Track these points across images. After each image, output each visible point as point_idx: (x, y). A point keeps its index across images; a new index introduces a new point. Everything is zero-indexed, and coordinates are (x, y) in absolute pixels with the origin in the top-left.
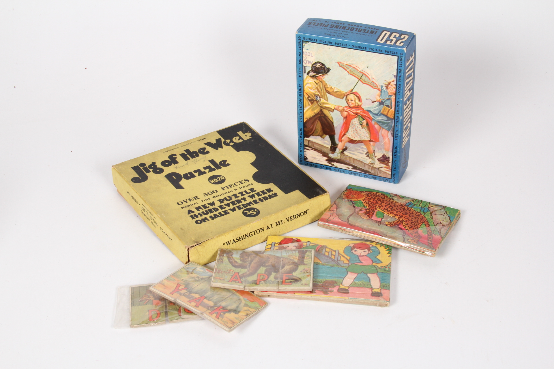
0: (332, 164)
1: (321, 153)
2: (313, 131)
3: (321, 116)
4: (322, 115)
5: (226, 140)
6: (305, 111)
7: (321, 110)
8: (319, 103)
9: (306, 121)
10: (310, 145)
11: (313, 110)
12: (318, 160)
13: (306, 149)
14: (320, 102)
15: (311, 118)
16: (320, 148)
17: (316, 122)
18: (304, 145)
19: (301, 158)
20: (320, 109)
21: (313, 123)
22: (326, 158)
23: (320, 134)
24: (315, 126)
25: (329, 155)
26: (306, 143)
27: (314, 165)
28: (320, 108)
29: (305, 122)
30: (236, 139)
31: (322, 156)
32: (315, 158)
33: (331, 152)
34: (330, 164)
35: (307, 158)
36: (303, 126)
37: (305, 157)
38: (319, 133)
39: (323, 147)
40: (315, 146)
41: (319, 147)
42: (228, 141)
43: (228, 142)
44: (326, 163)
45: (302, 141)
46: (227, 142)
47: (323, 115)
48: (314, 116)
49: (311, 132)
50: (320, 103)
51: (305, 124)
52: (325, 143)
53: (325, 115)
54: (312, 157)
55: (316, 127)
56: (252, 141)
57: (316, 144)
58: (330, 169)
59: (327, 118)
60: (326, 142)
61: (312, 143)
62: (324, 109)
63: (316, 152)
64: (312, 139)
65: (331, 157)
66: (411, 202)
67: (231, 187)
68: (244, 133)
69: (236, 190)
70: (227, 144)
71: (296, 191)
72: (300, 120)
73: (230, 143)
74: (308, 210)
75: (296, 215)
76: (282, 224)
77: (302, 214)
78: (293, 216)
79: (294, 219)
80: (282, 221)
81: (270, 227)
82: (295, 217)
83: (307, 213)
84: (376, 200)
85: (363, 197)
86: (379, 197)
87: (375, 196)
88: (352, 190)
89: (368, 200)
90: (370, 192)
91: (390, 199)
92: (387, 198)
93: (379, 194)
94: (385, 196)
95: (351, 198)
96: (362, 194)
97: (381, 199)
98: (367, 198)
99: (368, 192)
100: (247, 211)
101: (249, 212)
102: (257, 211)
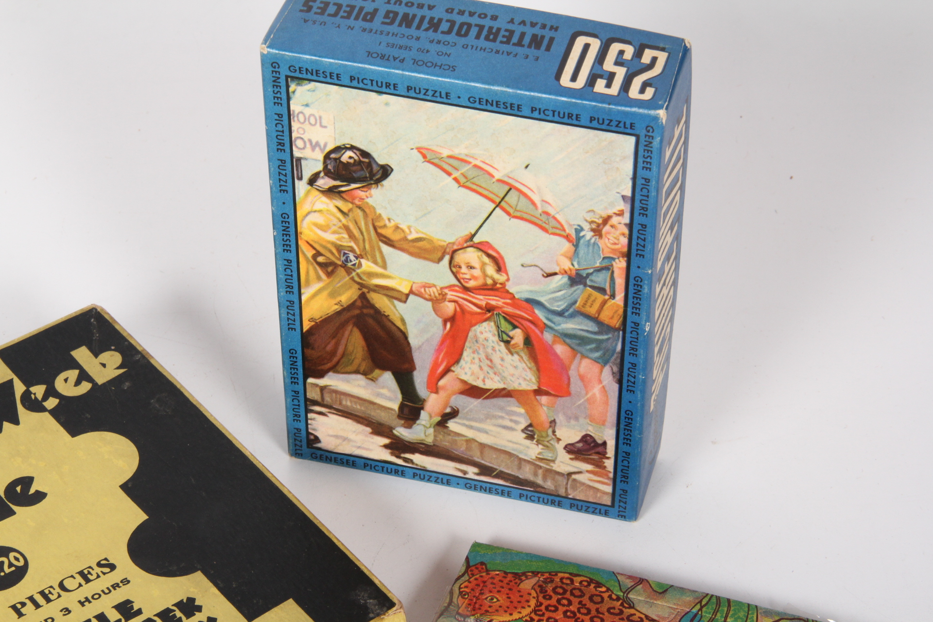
0: (406, 460)
1: (367, 425)
2: (335, 360)
3: (362, 312)
4: (365, 311)
5: (33, 389)
6: (304, 298)
7: (363, 296)
8: (354, 274)
9: (311, 329)
10: (328, 399)
11: (332, 295)
12: (358, 445)
13: (313, 411)
14: (359, 271)
15: (327, 321)
16: (363, 408)
17: (347, 333)
18: (306, 399)
19: (295, 440)
20: (360, 292)
21: (336, 334)
22: (386, 441)
23: (362, 369)
24: (343, 342)
25: (395, 432)
26: (313, 394)
27: (345, 461)
28: (359, 289)
29: (308, 331)
30: (66, 380)
31: (372, 433)
32: (345, 439)
33: (403, 422)
34: (398, 457)
35: (317, 440)
36: (300, 344)
37: (312, 437)
38: (359, 365)
39: (372, 406)
40: (344, 403)
41: (358, 407)
42: (39, 391)
43: (40, 397)
44: (386, 456)
45: (300, 387)
46: (33, 396)
47: (372, 311)
48: (338, 314)
49: (330, 360)
50: (358, 275)
51: (306, 338)
52: (379, 395)
53: (377, 312)
54: (337, 437)
55: (346, 345)
56: (127, 385)
57: (348, 398)
58: (400, 473)
59: (385, 319)
60: (384, 391)
61: (334, 395)
62: (374, 291)
63: (349, 421)
64: (331, 381)
65: (402, 437)
66: (695, 610)
67: (48, 600)
68: (96, 356)
69: (67, 612)
70: (35, 406)
71: (285, 603)
72: (289, 324)
73: (45, 398)
84: (573, 613)
85: (528, 601)
86: (583, 595)
87: (568, 595)
88: (487, 571)
89: (548, 614)
90: (550, 573)
91: (622, 605)
92: (610, 597)
93: (581, 582)
94: (604, 589)
95: (487, 611)
96: (522, 586)
97: (589, 605)
98: (543, 608)
99: (543, 574)
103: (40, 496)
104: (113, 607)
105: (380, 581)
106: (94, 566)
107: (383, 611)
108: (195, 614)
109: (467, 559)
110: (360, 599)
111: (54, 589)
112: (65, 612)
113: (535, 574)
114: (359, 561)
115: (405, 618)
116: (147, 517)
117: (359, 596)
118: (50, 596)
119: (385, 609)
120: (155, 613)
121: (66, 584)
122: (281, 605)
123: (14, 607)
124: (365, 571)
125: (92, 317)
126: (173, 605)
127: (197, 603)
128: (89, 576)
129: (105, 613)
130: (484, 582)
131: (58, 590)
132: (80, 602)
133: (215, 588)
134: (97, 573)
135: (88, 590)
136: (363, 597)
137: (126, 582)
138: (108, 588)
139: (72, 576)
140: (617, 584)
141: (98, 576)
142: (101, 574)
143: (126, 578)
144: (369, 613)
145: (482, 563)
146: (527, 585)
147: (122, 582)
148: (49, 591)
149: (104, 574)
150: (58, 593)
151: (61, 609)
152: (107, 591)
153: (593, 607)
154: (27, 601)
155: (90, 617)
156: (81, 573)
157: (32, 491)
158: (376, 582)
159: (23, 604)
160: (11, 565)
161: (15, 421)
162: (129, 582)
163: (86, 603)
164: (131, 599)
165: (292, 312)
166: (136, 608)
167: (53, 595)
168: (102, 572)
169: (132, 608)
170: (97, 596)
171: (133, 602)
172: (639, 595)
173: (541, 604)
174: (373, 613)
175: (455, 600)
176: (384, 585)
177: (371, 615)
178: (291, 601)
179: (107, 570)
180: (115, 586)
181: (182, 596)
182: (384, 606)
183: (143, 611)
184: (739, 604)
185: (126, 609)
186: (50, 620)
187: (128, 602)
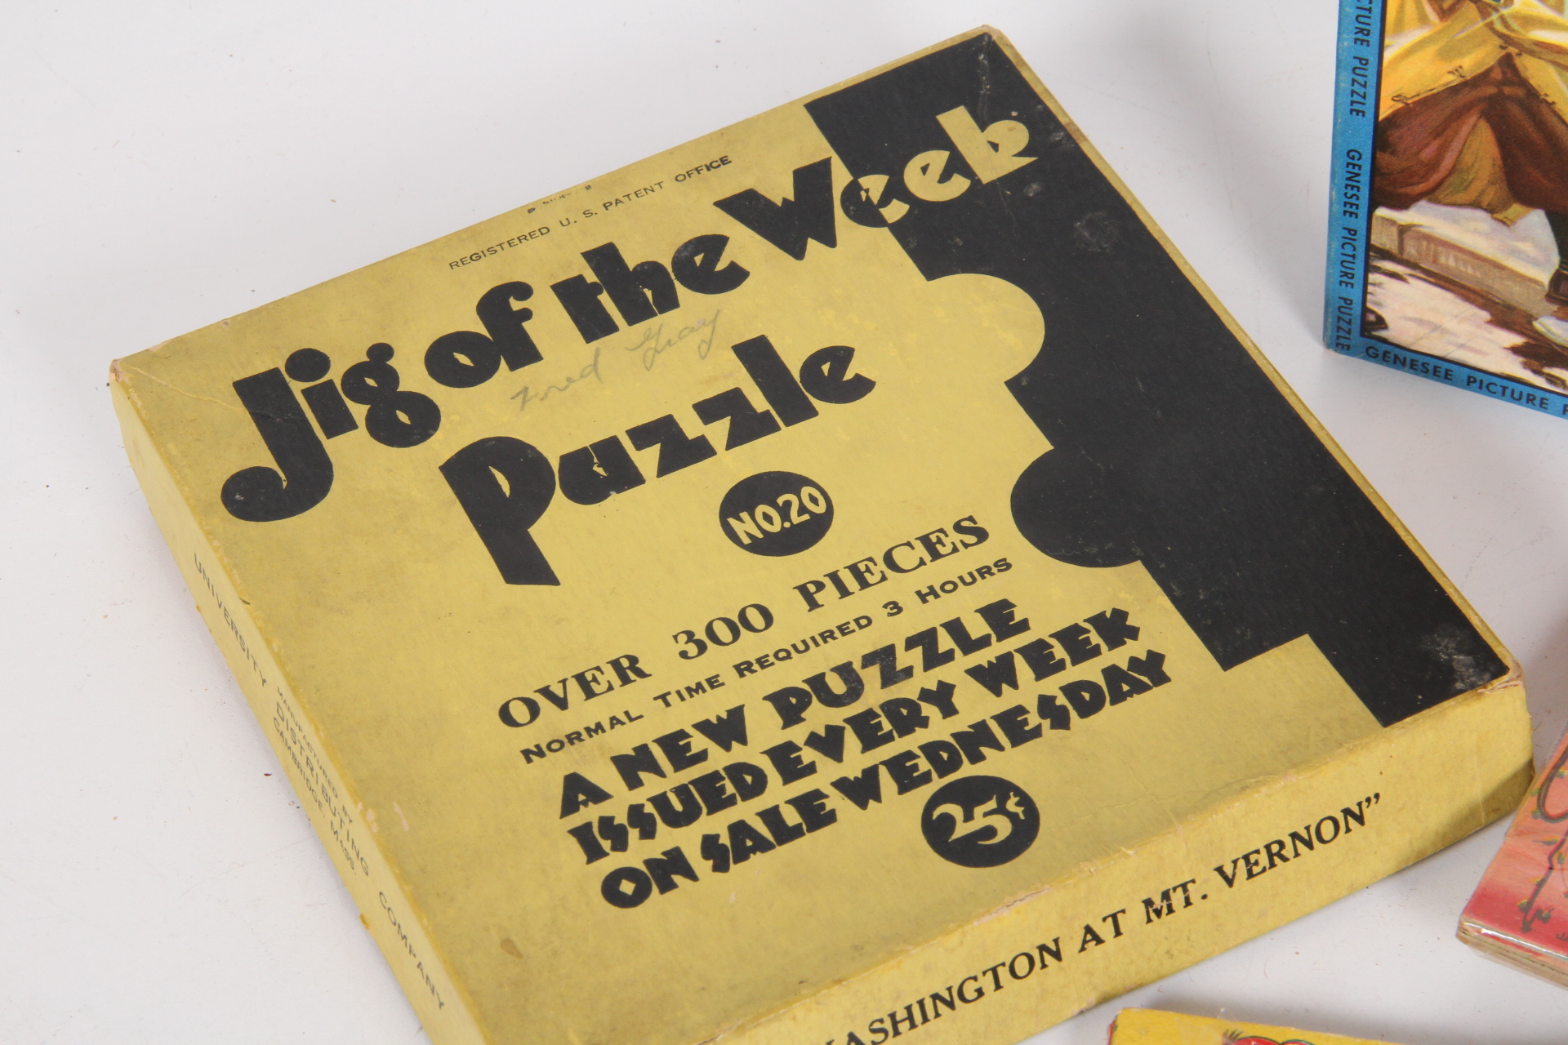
0: (1551, 379)
1: (1483, 307)
2: (1435, 178)
3: (1501, 93)
4: (1507, 90)
5: (865, 181)
6: (1388, 55)
7: (1507, 62)
8: (1495, 17)
9: (1395, 115)
10: (1411, 250)
11: (1445, 54)
12: (1461, 341)
13: (1378, 270)
14: (1505, 12)
15: (1429, 102)
16: (1478, 274)
17: (1465, 129)
18: (1369, 247)
19: (1339, 318)
20: (1503, 53)
21: (1443, 131)
22: (1518, 340)
23: (1486, 200)
24: (1456, 146)
25: (1537, 325)
26: (1383, 238)
27: (1431, 368)
28: (1502, 47)
29: (1387, 119)
30: (924, 169)
31: (1490, 322)
32: (1436, 328)
33: (1555, 307)
34: (1537, 372)
35: (1381, 323)
36: (1370, 143)
37: (1372, 318)
38: (1482, 193)
39: (1497, 272)
40: (1442, 260)
41: (1470, 271)
42: (874, 185)
43: (875, 197)
44: (1514, 367)
45: (1360, 224)
46: (863, 195)
47: (1520, 92)
48: (1453, 90)
49: (1424, 178)
50: (1503, 19)
51: (1383, 132)
52: (1514, 253)
53: (1532, 94)
54: (1420, 322)
55: (1461, 152)
56: (1034, 189)
57: (1452, 253)
58: (1537, 402)
59: (1544, 110)
60: (1526, 247)
61: (1425, 243)
62: (1532, 53)
63: (1449, 296)
64: (1421, 216)
65: (1549, 335)
67: (864, 584)
68: (983, 126)
69: (895, 611)
70: (866, 213)
71: (1295, 641)
72: (1352, 103)
73: (885, 200)
74: (1368, 800)
75: (1288, 841)
76: (1188, 903)
77: (1327, 830)
78: (1268, 847)
79: (1272, 865)
80: (1190, 886)
81: (1105, 930)
82: (1275, 853)
83: (1360, 819)
100: (955, 810)
101: (968, 817)
102: (1019, 810)
103: (862, 386)
104: (976, 611)
105: (1482, 621)
106: (950, 529)
107: (1482, 679)
108: (1124, 643)
110: (1439, 651)
111: (875, 564)
112: (891, 609)
114: (1444, 576)
115: (1524, 696)
116: (1052, 448)
117: (1439, 645)
118: (867, 575)
119: (1487, 676)
120: (1053, 632)
121: (897, 556)
122: (1288, 645)
123: (802, 589)
124: (1454, 598)
125: (980, 50)
126: (1085, 621)
127: (1129, 622)
128: (939, 547)
129: (963, 621)
131: (882, 566)
132: (919, 593)
133: (1166, 598)
134: (953, 543)
135: (936, 573)
136: (1446, 647)
137: (1004, 565)
138: (971, 574)
139: (909, 544)
141: (955, 550)
142: (959, 546)
143: (1005, 560)
144: (1455, 681)
147: (996, 565)
148: (866, 565)
149: (966, 546)
150: (882, 572)
151: (885, 602)
152: (968, 579)
154: (827, 582)
155: (936, 624)
156: (925, 540)
157: (849, 375)
158: (1475, 621)
159: (820, 586)
160: (803, 510)
161: (830, 240)
162: (1009, 566)
163: (930, 598)
164: (1012, 600)
165: (1361, 80)
166: (1018, 618)
167: (872, 574)
168: (961, 541)
169: (1011, 616)
170: (950, 587)
171: (1013, 606)
174: (1463, 681)
176: (1489, 629)
177: (1459, 685)
178: (1306, 639)
179: (971, 539)
180: (985, 572)
181: (1104, 605)
182: (1486, 670)
183: (1031, 624)
185: (1000, 617)
186: (864, 622)
187: (1005, 605)
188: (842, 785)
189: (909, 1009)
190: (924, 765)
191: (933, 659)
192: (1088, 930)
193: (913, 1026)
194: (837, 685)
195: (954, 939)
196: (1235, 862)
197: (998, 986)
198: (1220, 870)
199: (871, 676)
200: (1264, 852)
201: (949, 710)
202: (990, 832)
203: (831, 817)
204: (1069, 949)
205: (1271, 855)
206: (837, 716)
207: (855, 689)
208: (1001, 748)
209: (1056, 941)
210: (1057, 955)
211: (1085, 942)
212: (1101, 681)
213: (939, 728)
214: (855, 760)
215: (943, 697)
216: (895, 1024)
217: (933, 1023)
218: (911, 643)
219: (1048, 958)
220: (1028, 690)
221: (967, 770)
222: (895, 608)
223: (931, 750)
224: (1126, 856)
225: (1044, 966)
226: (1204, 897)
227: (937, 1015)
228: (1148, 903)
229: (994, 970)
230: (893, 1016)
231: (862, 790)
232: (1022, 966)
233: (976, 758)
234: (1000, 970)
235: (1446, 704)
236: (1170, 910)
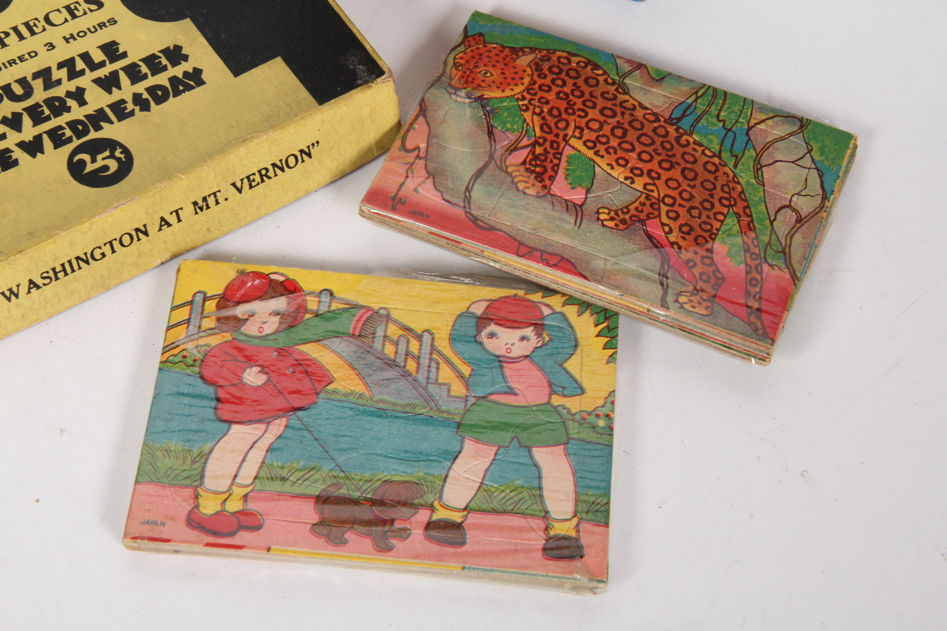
66: (689, 101)
67: (33, 33)
69: (51, 48)
71: (273, 60)
74: (313, 145)
75: (271, 168)
76: (217, 203)
77: (292, 161)
78: (260, 172)
79: (263, 181)
80: (218, 194)
81: (172, 219)
82: (264, 175)
83: (309, 155)
84: (566, 94)
85: (522, 78)
86: (578, 76)
87: (563, 75)
88: (485, 44)
89: (540, 94)
90: (548, 51)
91: (617, 90)
92: (606, 81)
93: (578, 63)
94: (600, 72)
95: (479, 86)
96: (518, 62)
97: (584, 87)
98: (536, 86)
99: (540, 50)
100: (86, 157)
101: (94, 160)
102: (122, 156)
104: (98, 47)
105: (372, 47)
107: (371, 78)
108: (181, 63)
109: (466, 28)
110: (349, 64)
111: (39, 22)
112: (49, 47)
113: (533, 50)
114: (352, 23)
115: (394, 86)
117: (349, 60)
118: (34, 28)
119: (374, 76)
120: (141, 58)
121: (52, 17)
122: (269, 63)
124: (358, 35)
126: (159, 52)
127: (183, 52)
128: (76, 12)
129: (90, 53)
130: (480, 55)
131: (43, 23)
132: (64, 38)
133: (203, 38)
134: (84, 10)
135: (74, 26)
136: (353, 62)
137: (113, 21)
138: (94, 27)
139: (58, 10)
140: (614, 68)
141: (85, 13)
142: (87, 11)
143: (113, 18)
144: (357, 79)
145: (480, 34)
146: (523, 61)
147: (108, 21)
148: (34, 23)
149: (91, 11)
150: (43, 26)
151: (45, 43)
152: (93, 30)
153: (587, 90)
154: (11, 32)
155: (75, 55)
156: (67, 8)
158: (368, 47)
159: (7, 34)
162: (116, 22)
163: (71, 40)
164: (117, 41)
166: (121, 50)
167: (38, 27)
168: (89, 8)
169: (117, 49)
170: (82, 34)
171: (119, 44)
172: (636, 81)
173: (535, 83)
174: (361, 80)
175: (448, 71)
176: (375, 51)
177: (359, 82)
178: (279, 59)
179: (94, 7)
180: (102, 25)
181: (169, 43)
182: (373, 73)
183: (129, 54)
184: (735, 97)
185: (111, 50)
186: (33, 54)
187: (114, 44)
188: (22, 145)
189: (63, 265)
190: (68, 133)
191: (74, 74)
192: (162, 219)
193: (66, 274)
194: (18, 90)
195: (86, 226)
196: (242, 180)
197: (113, 251)
198: (234, 185)
199: (38, 85)
200: (257, 174)
201: (82, 102)
202: (106, 168)
203: (15, 163)
204: (153, 229)
205: (261, 176)
206: (18, 107)
207: (29, 92)
208: (112, 123)
209: (145, 226)
210: (146, 233)
211: (161, 226)
212: (168, 85)
213: (77, 113)
214: (29, 131)
215: (79, 95)
216: (55, 273)
217: (78, 273)
218: (60, 66)
219: (141, 235)
220: (127, 90)
221: (93, 135)
222: (51, 46)
223: (72, 124)
224: (181, 179)
225: (139, 239)
226: (226, 199)
227: (80, 268)
228: (195, 204)
229: (110, 243)
230: (54, 269)
231: (33, 147)
232: (126, 240)
233: (98, 128)
234: (114, 242)
235: (352, 92)
236: (208, 207)
